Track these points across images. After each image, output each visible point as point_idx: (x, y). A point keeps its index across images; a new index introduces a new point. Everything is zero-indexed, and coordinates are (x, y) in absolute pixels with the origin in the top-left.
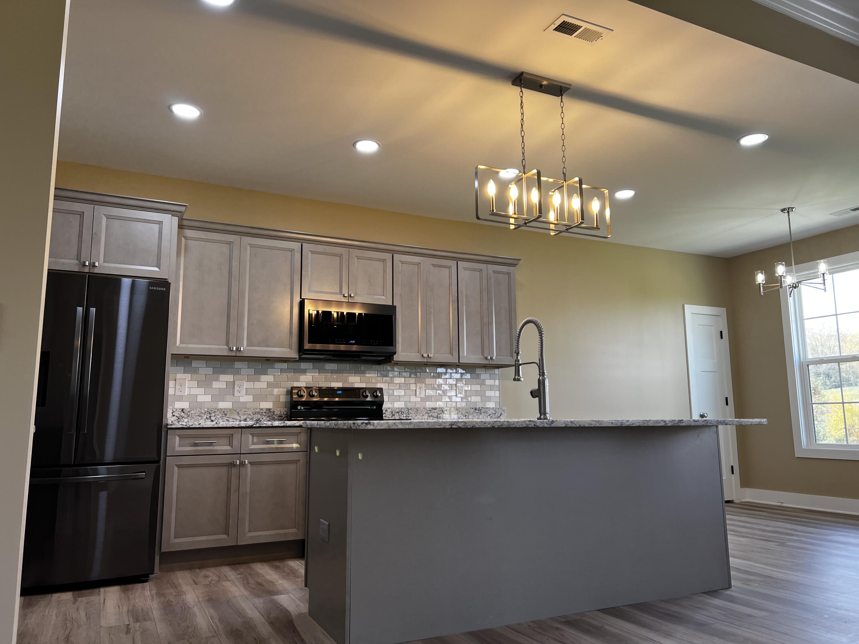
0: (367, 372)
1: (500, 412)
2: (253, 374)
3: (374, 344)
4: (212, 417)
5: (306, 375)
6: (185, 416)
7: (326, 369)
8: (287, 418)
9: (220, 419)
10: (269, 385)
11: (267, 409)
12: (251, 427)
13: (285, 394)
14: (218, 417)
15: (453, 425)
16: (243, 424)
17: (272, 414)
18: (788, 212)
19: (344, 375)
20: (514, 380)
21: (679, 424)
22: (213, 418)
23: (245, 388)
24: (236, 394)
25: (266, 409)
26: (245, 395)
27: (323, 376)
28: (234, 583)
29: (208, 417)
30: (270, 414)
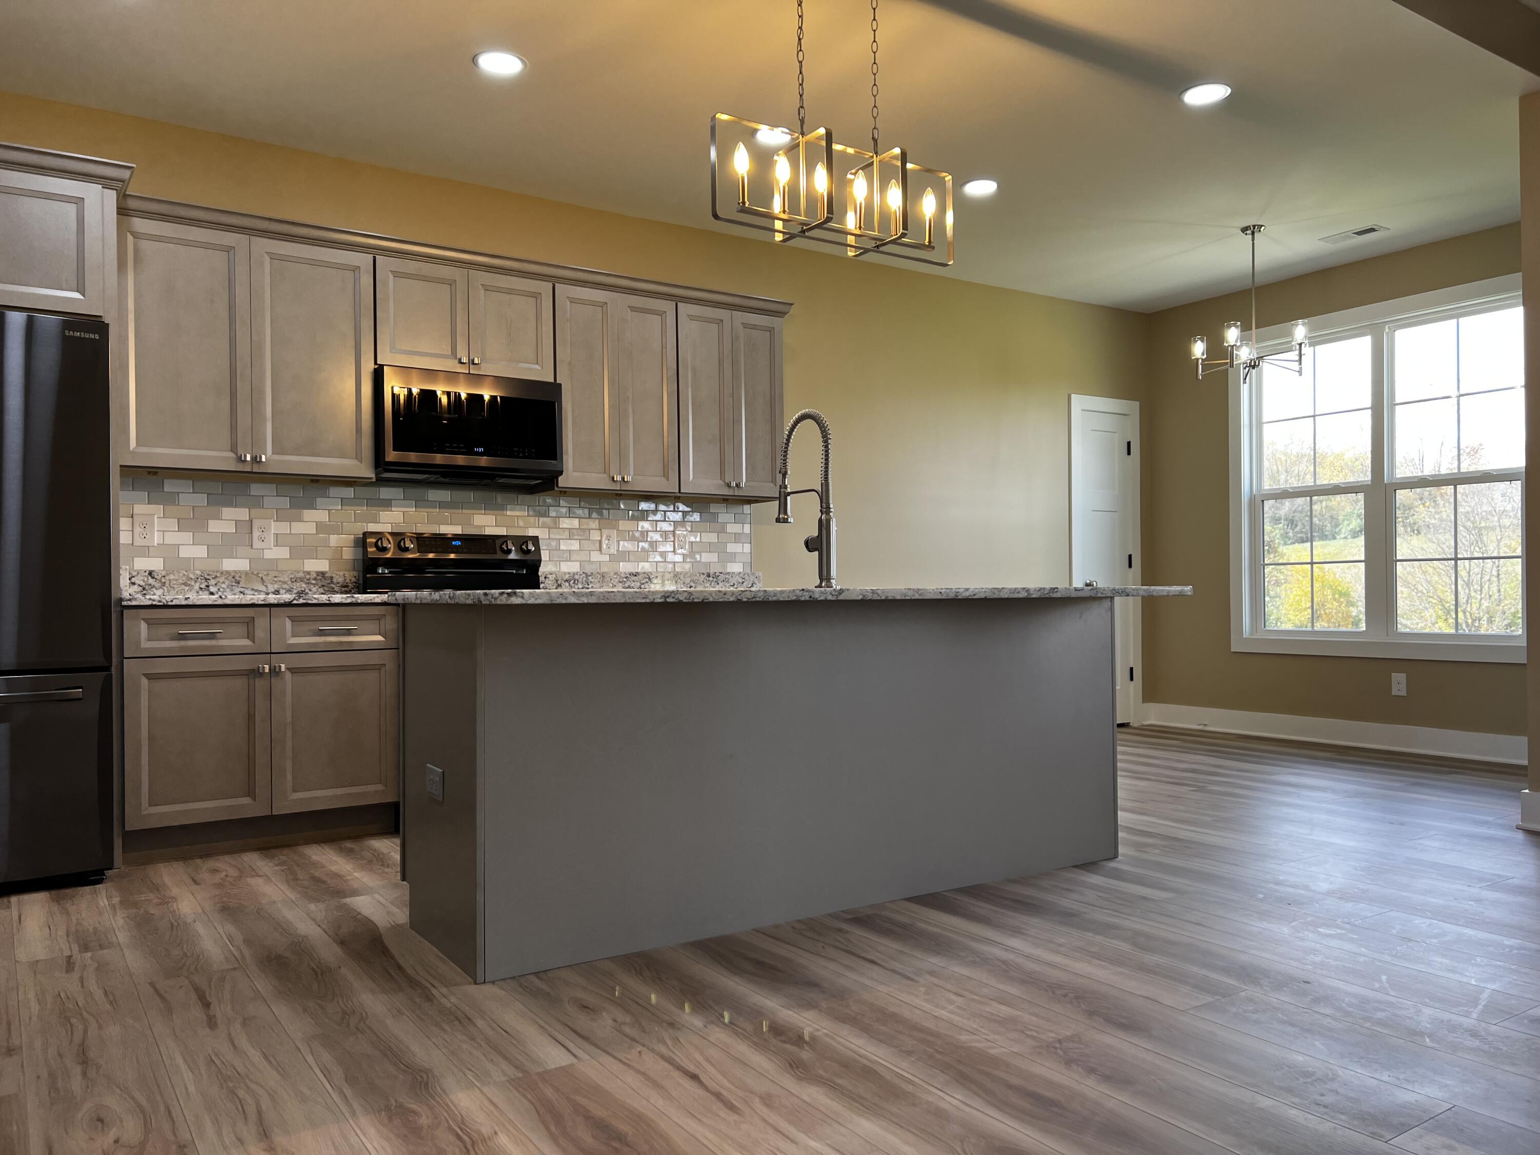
0: (508, 506)
1: (752, 580)
2: (289, 507)
3: (521, 455)
4: (211, 587)
5: (391, 511)
6: (157, 585)
7: (429, 499)
8: (357, 590)
9: (228, 590)
10: (321, 527)
11: (318, 573)
12: (289, 605)
13: (353, 545)
14: (223, 586)
15: (668, 597)
16: (272, 599)
17: (329, 581)
18: (1253, 233)
19: (464, 511)
20: (776, 522)
21: (1051, 594)
22: (212, 589)
23: (273, 532)
24: (257, 544)
25: (316, 572)
26: (274, 546)
27: (423, 513)
28: (268, 879)
29: (203, 586)
30: (325, 582)
